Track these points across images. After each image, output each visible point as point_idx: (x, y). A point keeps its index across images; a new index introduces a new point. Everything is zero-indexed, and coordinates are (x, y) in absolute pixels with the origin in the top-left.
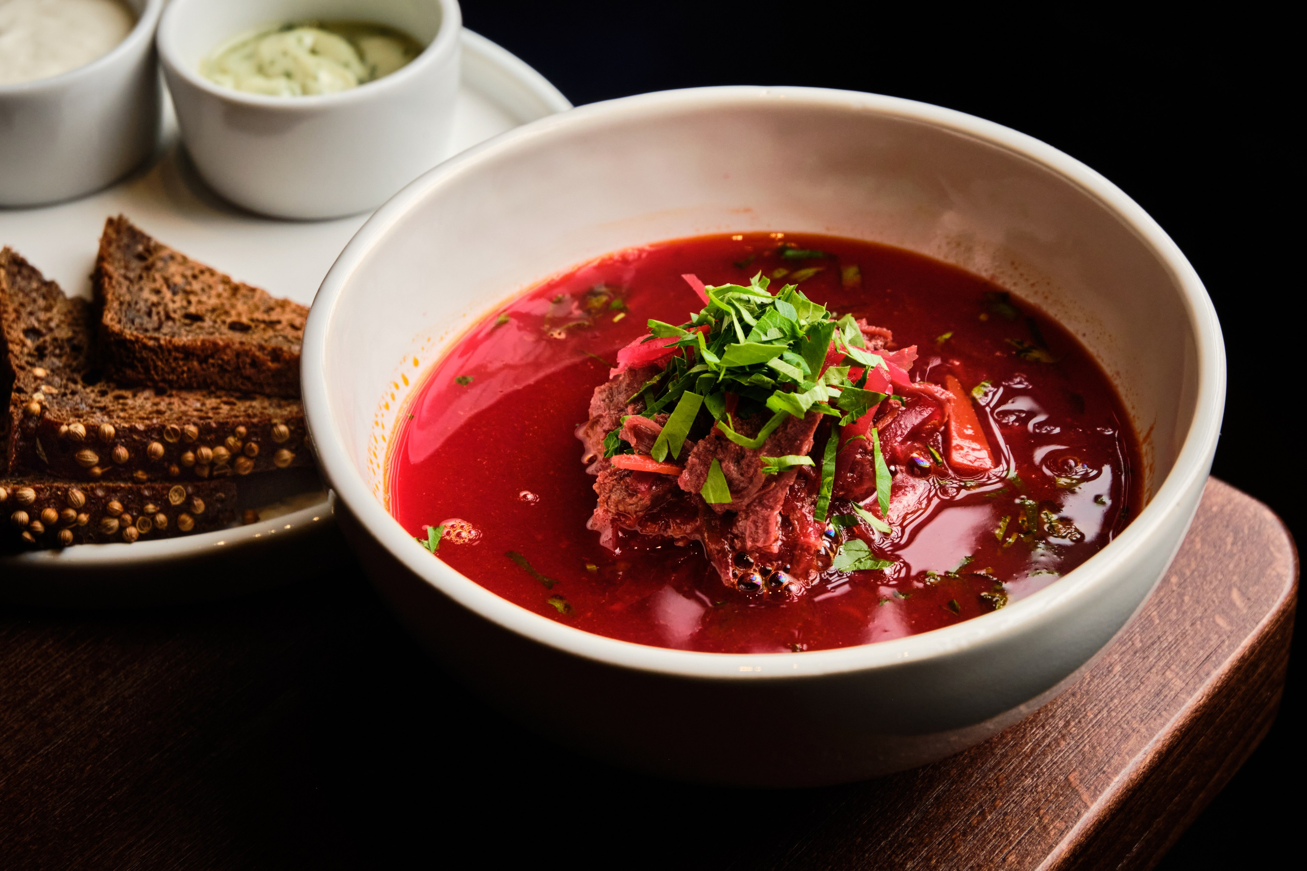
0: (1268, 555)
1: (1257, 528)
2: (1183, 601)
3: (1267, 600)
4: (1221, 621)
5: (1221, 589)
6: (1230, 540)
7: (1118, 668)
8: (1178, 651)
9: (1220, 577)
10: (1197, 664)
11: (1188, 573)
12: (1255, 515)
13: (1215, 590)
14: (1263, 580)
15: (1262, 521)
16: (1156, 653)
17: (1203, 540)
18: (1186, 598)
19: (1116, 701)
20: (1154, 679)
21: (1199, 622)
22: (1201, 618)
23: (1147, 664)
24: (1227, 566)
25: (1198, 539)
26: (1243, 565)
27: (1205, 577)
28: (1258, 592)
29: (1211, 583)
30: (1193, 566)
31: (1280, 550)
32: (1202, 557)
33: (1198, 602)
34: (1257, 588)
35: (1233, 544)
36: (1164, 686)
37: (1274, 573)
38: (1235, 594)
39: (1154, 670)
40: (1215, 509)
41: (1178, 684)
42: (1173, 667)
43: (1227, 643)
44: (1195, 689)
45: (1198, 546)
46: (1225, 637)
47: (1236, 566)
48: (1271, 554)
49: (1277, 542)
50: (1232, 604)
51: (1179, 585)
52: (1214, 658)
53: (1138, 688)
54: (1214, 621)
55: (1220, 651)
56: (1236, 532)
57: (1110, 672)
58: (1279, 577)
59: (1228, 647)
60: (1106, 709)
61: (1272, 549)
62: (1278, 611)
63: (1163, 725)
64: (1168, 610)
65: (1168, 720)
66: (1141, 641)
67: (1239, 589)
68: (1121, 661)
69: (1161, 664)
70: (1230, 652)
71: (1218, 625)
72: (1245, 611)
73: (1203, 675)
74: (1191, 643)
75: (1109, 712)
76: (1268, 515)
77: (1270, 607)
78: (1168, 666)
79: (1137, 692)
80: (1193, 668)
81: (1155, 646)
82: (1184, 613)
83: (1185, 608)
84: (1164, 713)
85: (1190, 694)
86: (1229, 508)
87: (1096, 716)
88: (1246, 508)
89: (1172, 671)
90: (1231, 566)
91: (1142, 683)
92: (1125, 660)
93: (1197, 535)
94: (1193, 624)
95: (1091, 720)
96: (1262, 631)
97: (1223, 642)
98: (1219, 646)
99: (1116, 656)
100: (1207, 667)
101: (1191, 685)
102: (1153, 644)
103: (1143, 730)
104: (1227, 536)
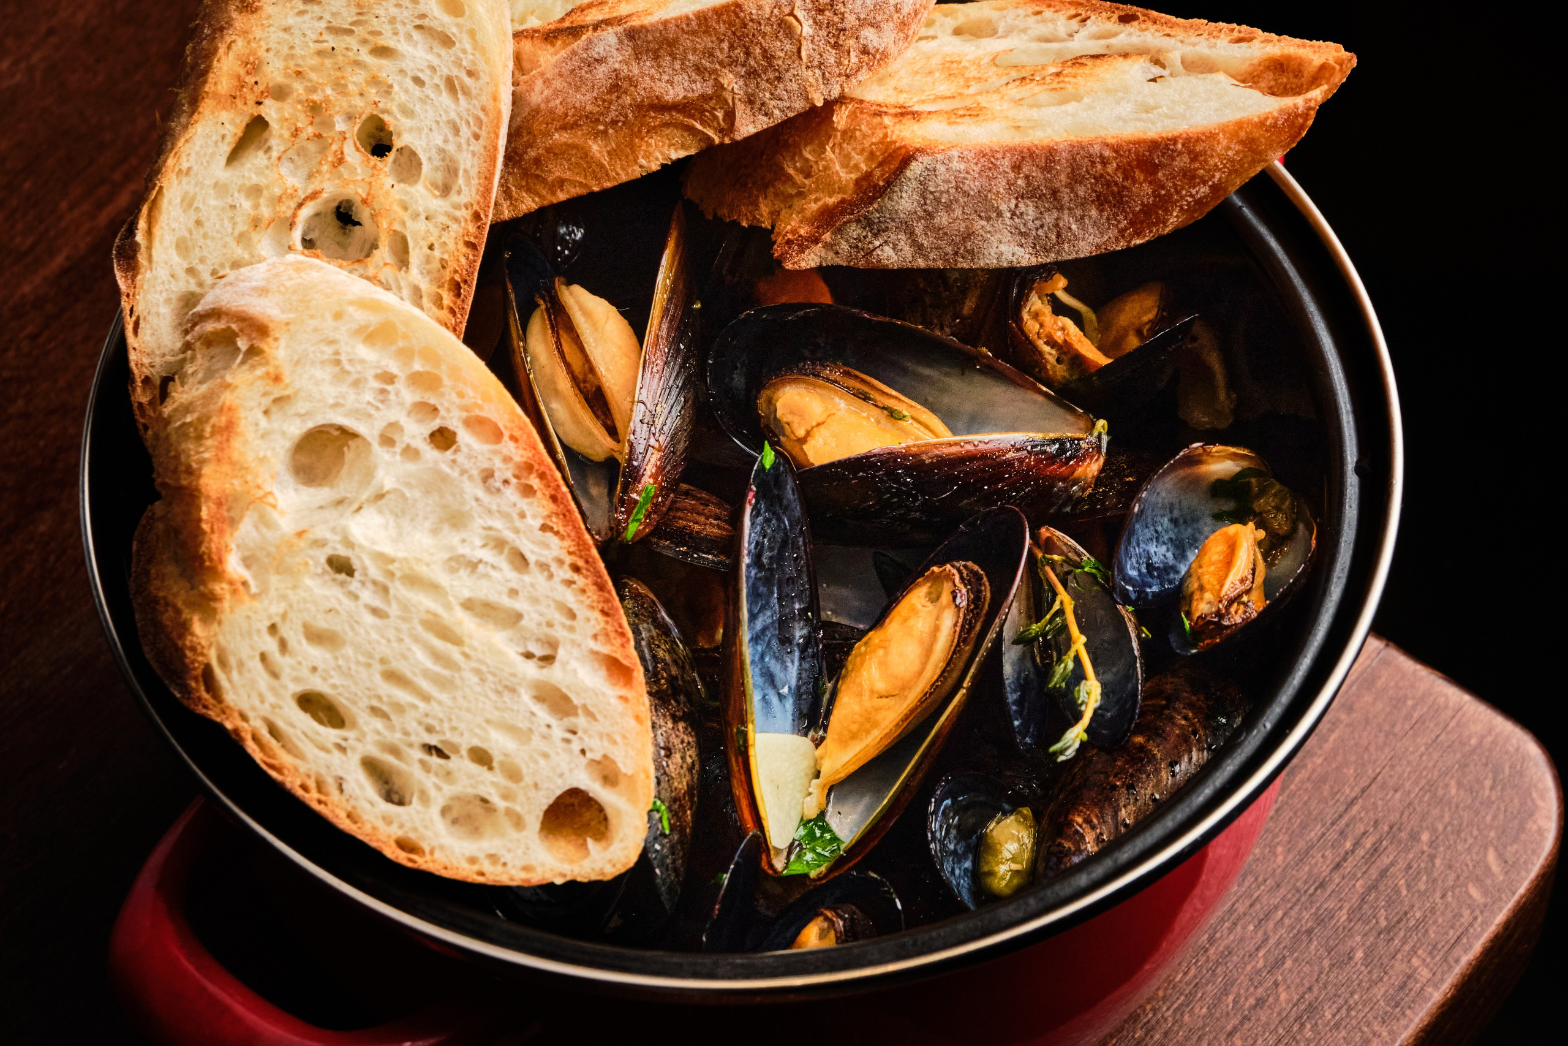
0: (1530, 803)
1: (1519, 767)
2: (1434, 864)
3: (1525, 863)
4: (1475, 892)
5: (1476, 850)
6: (1488, 783)
7: (1360, 954)
8: (1427, 931)
9: (1475, 833)
10: (1446, 948)
11: (1440, 827)
12: (1517, 749)
13: (1469, 849)
14: (1523, 837)
15: (1525, 757)
16: (1402, 934)
17: (1459, 784)
18: (1438, 862)
19: (1356, 997)
20: (1399, 966)
21: (1450, 893)
22: (1453, 887)
23: (1392, 949)
24: (1484, 817)
25: (1453, 783)
26: (1501, 817)
27: (1459, 832)
28: (1517, 851)
29: (1465, 841)
30: (1447, 818)
31: (1542, 797)
32: (1457, 807)
33: (1450, 867)
34: (1516, 846)
35: (1492, 788)
36: (1409, 977)
37: (1535, 827)
38: (1491, 856)
39: (1399, 956)
40: (1473, 741)
41: (1424, 973)
42: (1420, 952)
43: (1479, 920)
44: (1442, 980)
45: (1453, 791)
46: (1477, 912)
47: (1495, 818)
48: (1533, 801)
49: (1540, 786)
50: (1488, 868)
51: (1431, 844)
52: (1465, 941)
53: (1381, 980)
54: (1467, 892)
55: (1472, 931)
56: (1497, 771)
57: (1351, 959)
58: (1541, 832)
59: (1481, 925)
60: (1345, 1007)
61: (1534, 795)
62: (1537, 877)
63: (1406, 1027)
64: (1416, 878)
65: (1411, 1021)
66: (1386, 918)
67: (1496, 849)
68: (1363, 944)
69: (1407, 948)
70: (1483, 931)
71: (1470, 897)
72: (1501, 878)
73: (1452, 963)
74: (1440, 920)
75: (1349, 1010)
76: (1532, 749)
77: (1528, 871)
78: (1414, 951)
79: (1380, 984)
80: (1441, 953)
81: (1401, 925)
82: (1435, 881)
83: (1435, 875)
84: (1408, 1012)
85: (1436, 987)
86: (1489, 739)
87: (1334, 1016)
88: (1508, 739)
89: (1419, 957)
90: (1489, 818)
91: (1386, 973)
92: (1368, 943)
93: (1452, 777)
94: (1443, 896)
95: (1329, 1021)
96: (1518, 902)
97: (1475, 918)
98: (1471, 925)
99: (1358, 938)
100: (1457, 951)
101: (1439, 976)
102: (1398, 922)
103: (1385, 1034)
104: (1485, 778)
